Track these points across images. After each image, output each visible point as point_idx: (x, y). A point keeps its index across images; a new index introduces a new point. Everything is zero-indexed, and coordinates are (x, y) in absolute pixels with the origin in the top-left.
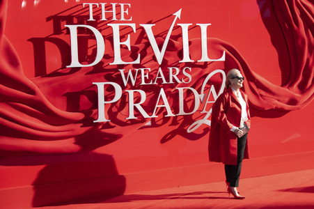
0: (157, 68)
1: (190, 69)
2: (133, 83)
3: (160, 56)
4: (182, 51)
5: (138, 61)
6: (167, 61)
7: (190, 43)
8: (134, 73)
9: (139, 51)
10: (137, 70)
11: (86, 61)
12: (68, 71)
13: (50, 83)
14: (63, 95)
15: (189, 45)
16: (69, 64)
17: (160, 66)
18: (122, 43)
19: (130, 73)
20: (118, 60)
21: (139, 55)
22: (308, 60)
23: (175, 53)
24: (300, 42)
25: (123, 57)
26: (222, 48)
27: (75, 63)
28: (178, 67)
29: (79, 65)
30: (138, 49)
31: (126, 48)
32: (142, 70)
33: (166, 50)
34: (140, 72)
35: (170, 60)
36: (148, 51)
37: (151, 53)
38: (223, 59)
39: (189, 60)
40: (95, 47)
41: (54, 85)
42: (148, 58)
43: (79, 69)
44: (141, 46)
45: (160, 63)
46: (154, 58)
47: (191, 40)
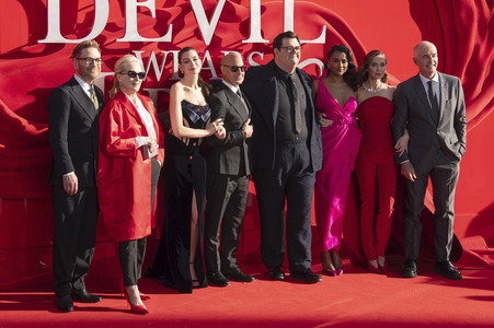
0: (202, 51)
1: (262, 55)
2: (159, 75)
3: (208, 30)
4: (248, 23)
5: (168, 38)
6: (220, 40)
7: (263, 9)
8: (159, 58)
9: (171, 20)
10: (166, 53)
11: (73, 33)
12: (40, 50)
13: (6, 70)
14: (29, 94)
15: (262, 13)
16: (44, 38)
17: (208, 48)
18: (140, 4)
19: (153, 58)
20: (132, 34)
21: (171, 26)
22: (477, 48)
23: (236, 26)
24: (463, 14)
25: (141, 28)
26: (321, 20)
27: (54, 35)
28: (240, 51)
29: (61, 40)
30: (169, 15)
31: (148, 13)
32: (176, 53)
33: (220, 19)
34: (170, 58)
35: (227, 38)
36: (187, 19)
37: (192, 24)
38: (322, 39)
39: (260, 40)
40: (91, 9)
41: (13, 73)
42: (186, 32)
43: (61, 46)
44: (174, 11)
45: (208, 43)
46: (198, 34)
47: (265, 4)
